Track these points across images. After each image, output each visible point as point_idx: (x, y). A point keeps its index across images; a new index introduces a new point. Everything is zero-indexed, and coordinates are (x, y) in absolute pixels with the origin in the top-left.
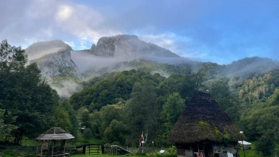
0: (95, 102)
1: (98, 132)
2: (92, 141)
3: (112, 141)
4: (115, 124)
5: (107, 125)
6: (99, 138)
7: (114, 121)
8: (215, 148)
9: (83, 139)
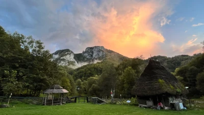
0: (84, 76)
1: (85, 90)
2: (83, 95)
3: (93, 95)
4: (94, 86)
5: (90, 87)
6: (86, 93)
7: (93, 85)
8: (170, 99)
9: (78, 94)
